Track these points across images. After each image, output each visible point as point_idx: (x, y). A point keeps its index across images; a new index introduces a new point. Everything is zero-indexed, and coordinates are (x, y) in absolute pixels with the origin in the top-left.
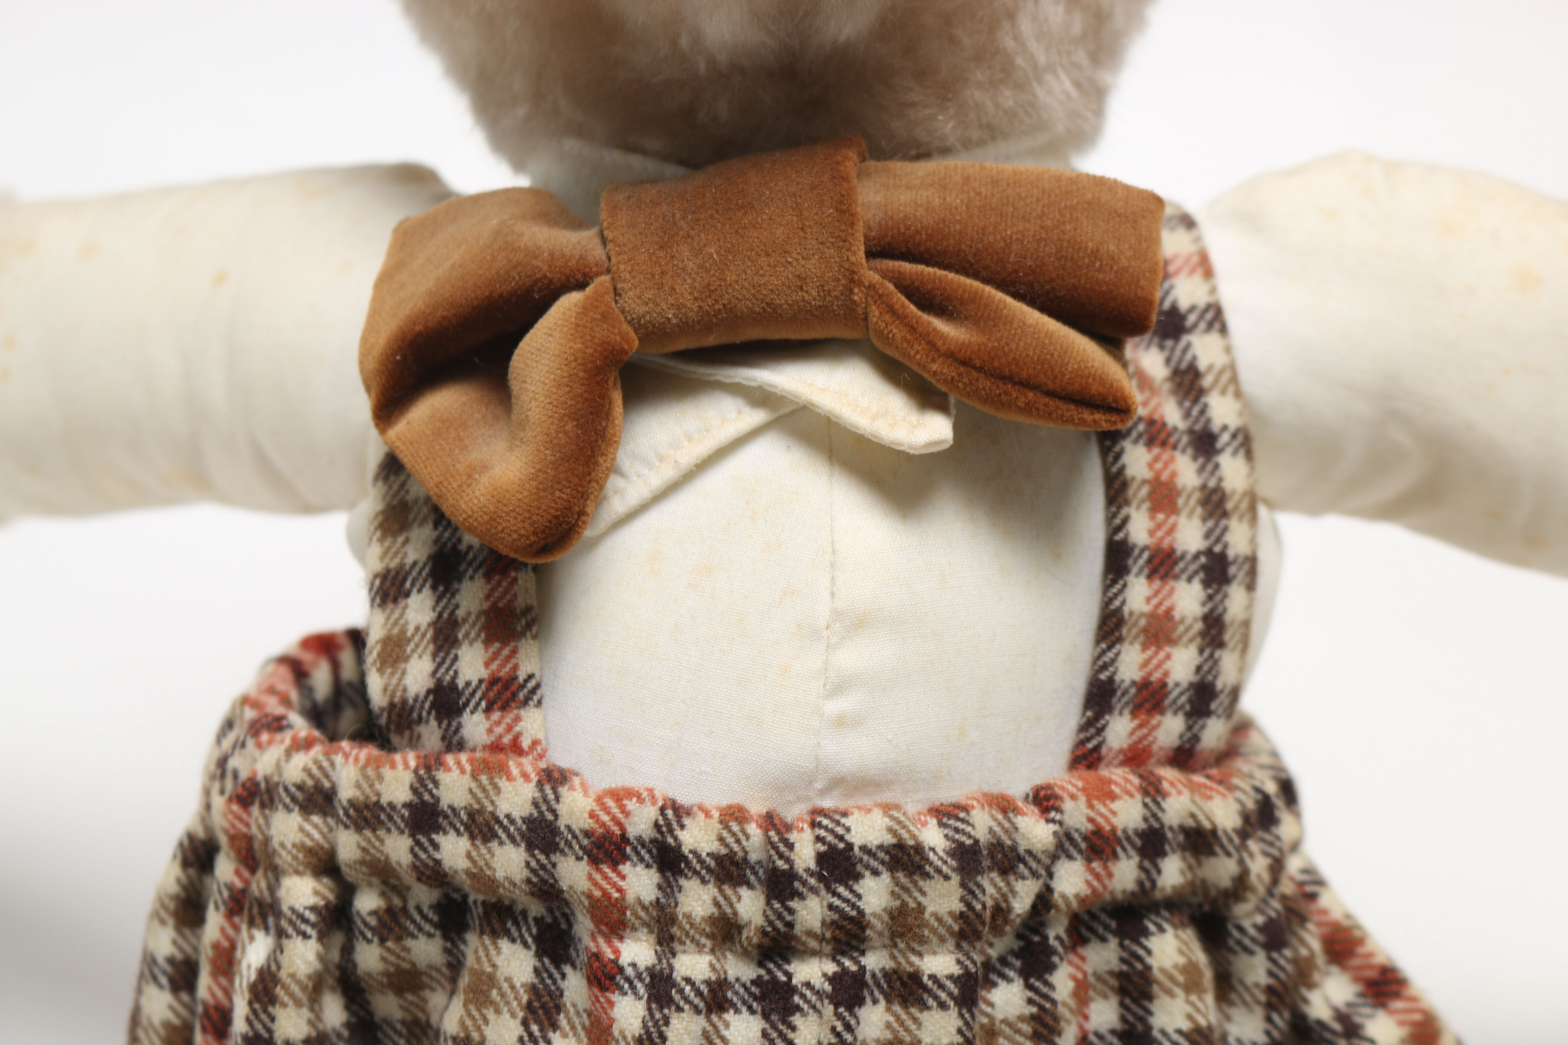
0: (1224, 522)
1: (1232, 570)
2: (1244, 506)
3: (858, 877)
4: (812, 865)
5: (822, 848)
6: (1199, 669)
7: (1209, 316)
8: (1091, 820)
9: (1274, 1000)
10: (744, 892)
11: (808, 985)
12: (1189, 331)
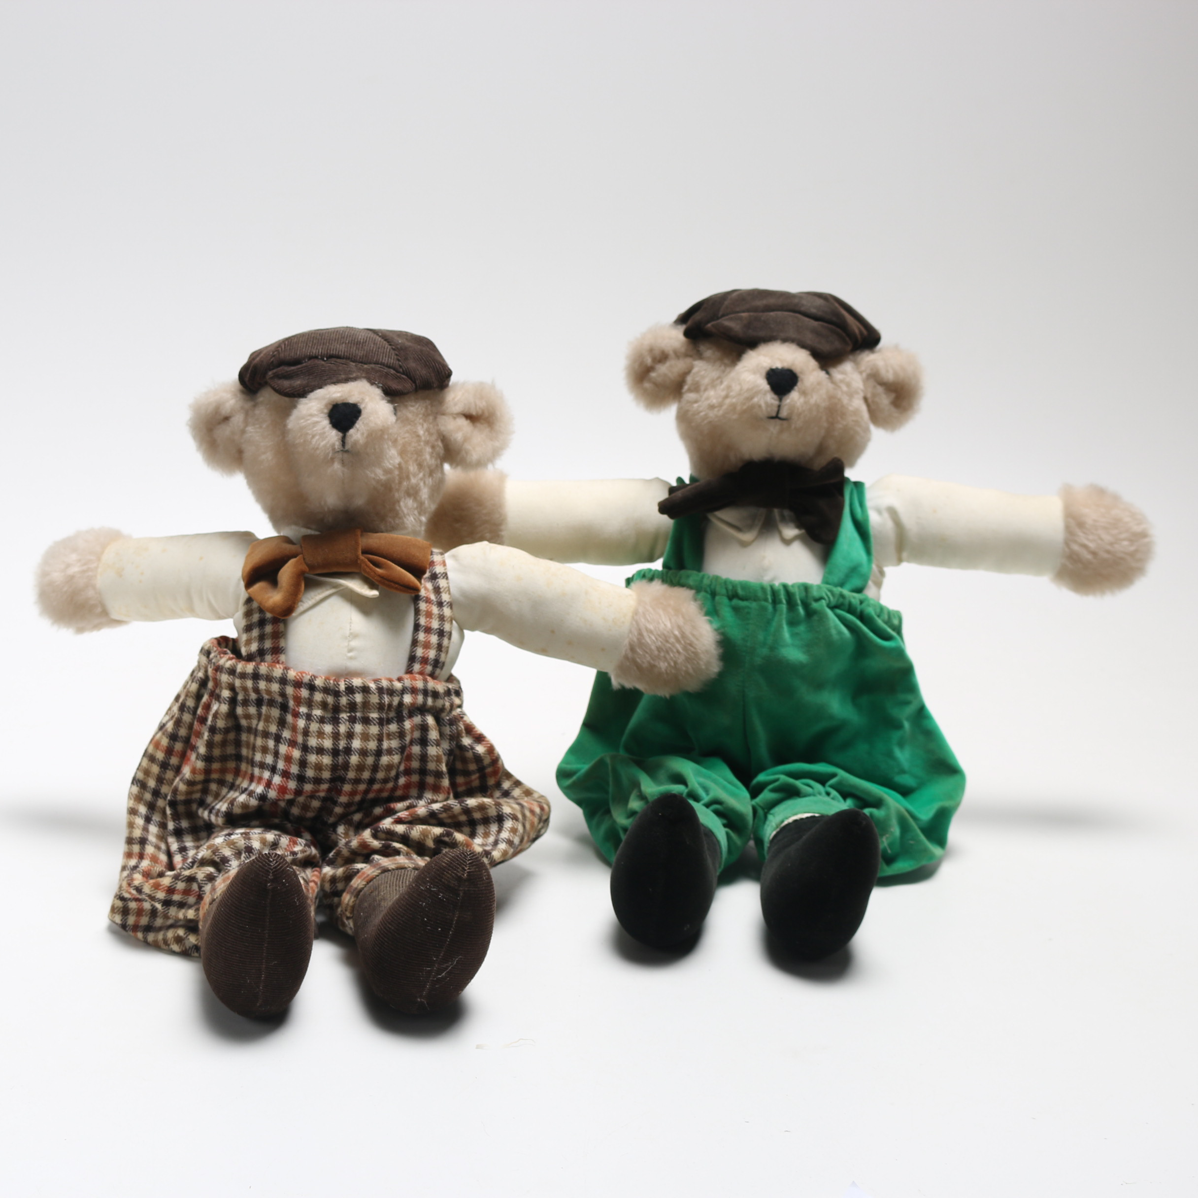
0: (444, 623)
1: (445, 634)
2: (449, 619)
3: (355, 693)
4: (344, 690)
5: (346, 686)
6: (436, 656)
7: (444, 575)
8: (411, 685)
10: (329, 696)
11: (343, 718)
12: (438, 578)
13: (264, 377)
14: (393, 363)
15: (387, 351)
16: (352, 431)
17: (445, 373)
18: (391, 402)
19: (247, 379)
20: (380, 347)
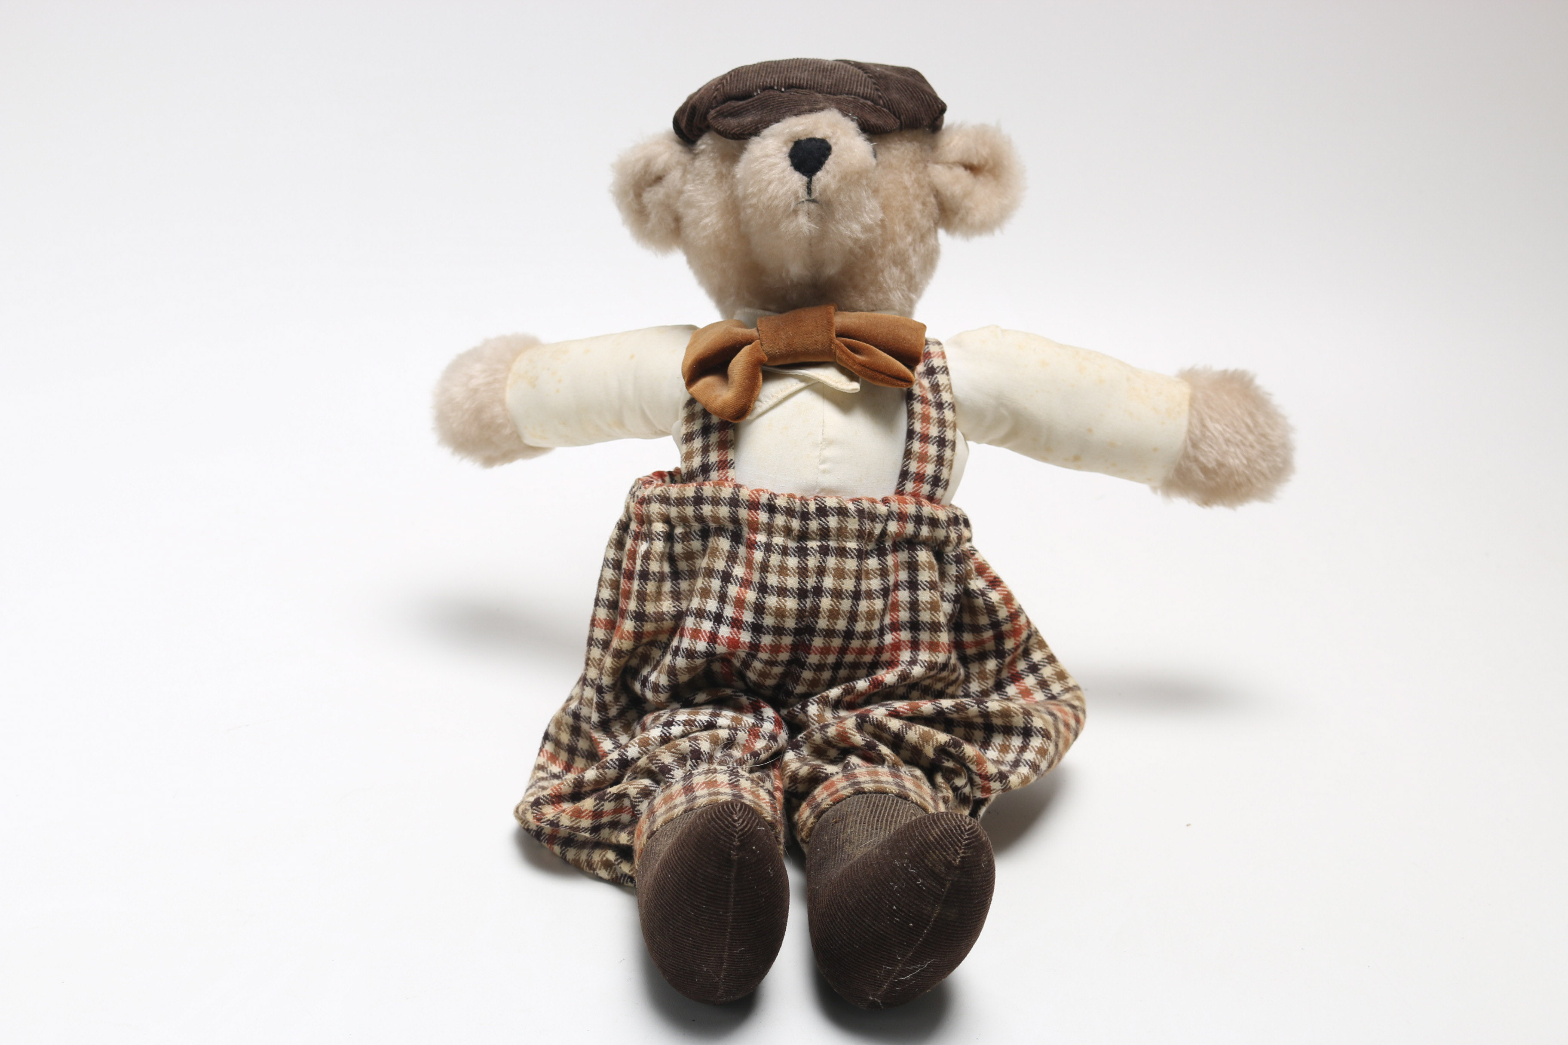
0: (945, 429)
1: (947, 443)
2: (952, 425)
3: (828, 516)
4: (814, 511)
5: (818, 506)
6: (935, 471)
7: (943, 369)
8: (899, 509)
9: (958, 580)
10: (794, 519)
11: (812, 548)
12: (937, 373)
13: (705, 118)
14: (870, 93)
15: (861, 79)
16: (819, 174)
17: (938, 107)
18: (870, 140)
19: (683, 125)
20: (853, 74)
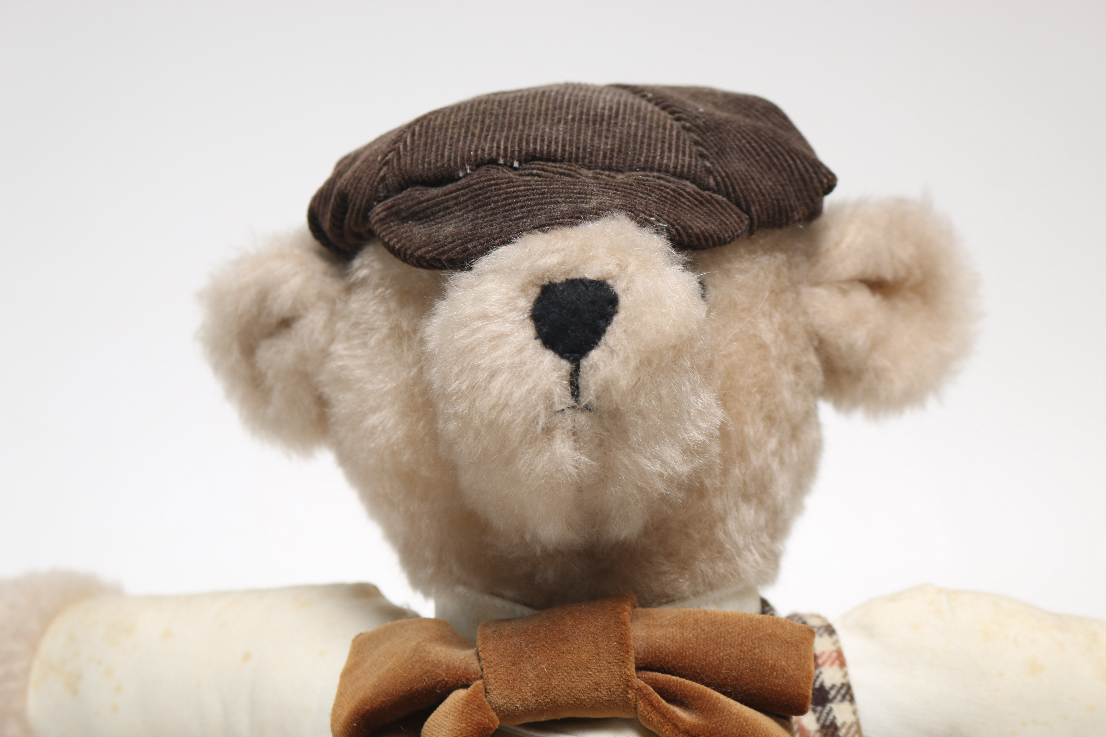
12: (831, 701)
13: (366, 219)
14: (690, 165)
15: (671, 135)
16: (595, 355)
17: (821, 182)
18: (691, 266)
19: (326, 225)
20: (654, 125)
